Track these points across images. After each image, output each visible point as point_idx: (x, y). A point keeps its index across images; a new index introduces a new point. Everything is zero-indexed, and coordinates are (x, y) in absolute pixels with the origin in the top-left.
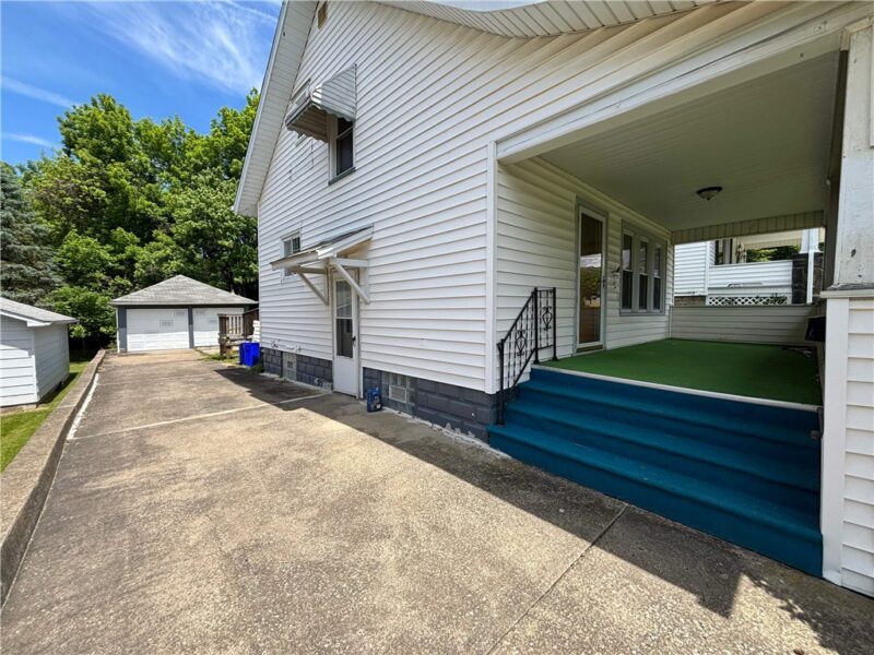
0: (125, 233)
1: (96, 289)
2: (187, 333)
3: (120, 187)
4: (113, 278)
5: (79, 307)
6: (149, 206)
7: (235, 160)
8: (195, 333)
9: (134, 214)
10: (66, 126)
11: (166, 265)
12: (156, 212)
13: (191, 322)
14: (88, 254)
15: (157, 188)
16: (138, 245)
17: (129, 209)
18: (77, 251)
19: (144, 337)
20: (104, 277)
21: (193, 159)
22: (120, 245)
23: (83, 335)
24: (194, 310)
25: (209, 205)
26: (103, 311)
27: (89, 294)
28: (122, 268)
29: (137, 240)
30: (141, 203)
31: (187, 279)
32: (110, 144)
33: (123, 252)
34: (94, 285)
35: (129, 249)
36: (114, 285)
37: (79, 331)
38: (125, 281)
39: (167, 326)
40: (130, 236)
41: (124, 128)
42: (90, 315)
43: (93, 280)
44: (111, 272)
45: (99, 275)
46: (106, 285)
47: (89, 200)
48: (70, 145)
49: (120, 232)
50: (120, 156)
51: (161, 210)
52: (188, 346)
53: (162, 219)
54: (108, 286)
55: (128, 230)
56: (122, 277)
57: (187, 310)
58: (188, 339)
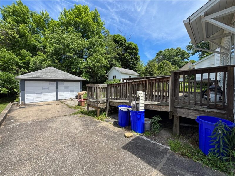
0: (26, 52)
1: (13, 73)
2: (55, 93)
3: (24, 33)
4: (20, 69)
5: (5, 81)
6: (36, 42)
7: (69, 27)
8: (59, 93)
9: (30, 45)
10: (3, 11)
11: (44, 63)
12: (39, 45)
13: (57, 88)
14: (10, 59)
15: (39, 36)
16: (31, 57)
17: (28, 43)
18: (5, 57)
19: (34, 95)
20: (17, 69)
21: (53, 26)
22: (24, 56)
23: (6, 93)
24: (59, 82)
25: (63, 38)
26: (16, 82)
27: (10, 75)
28: (25, 65)
29: (31, 55)
30: (32, 41)
31: (54, 68)
32: (21, 17)
33: (25, 59)
34: (12, 72)
35: (27, 58)
36: (21, 72)
37: (5, 91)
38: (25, 71)
39: (46, 90)
40: (28, 53)
41: (26, 12)
42: (10, 84)
43: (12, 69)
44: (20, 67)
45: (14, 67)
46: (17, 72)
47: (11, 37)
48: (5, 18)
49: (23, 51)
50: (24, 22)
51: (40, 45)
52: (56, 99)
53: (40, 48)
54: (18, 72)
55: (27, 51)
56: (24, 69)
57: (56, 82)
58: (56, 96)
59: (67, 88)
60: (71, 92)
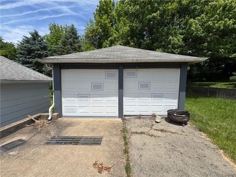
2: (116, 99)
8: (124, 99)
13: (121, 86)
19: (77, 101)
24: (126, 72)
52: (117, 114)
57: (117, 70)
58: (117, 106)
59: (145, 86)
60: (155, 97)
